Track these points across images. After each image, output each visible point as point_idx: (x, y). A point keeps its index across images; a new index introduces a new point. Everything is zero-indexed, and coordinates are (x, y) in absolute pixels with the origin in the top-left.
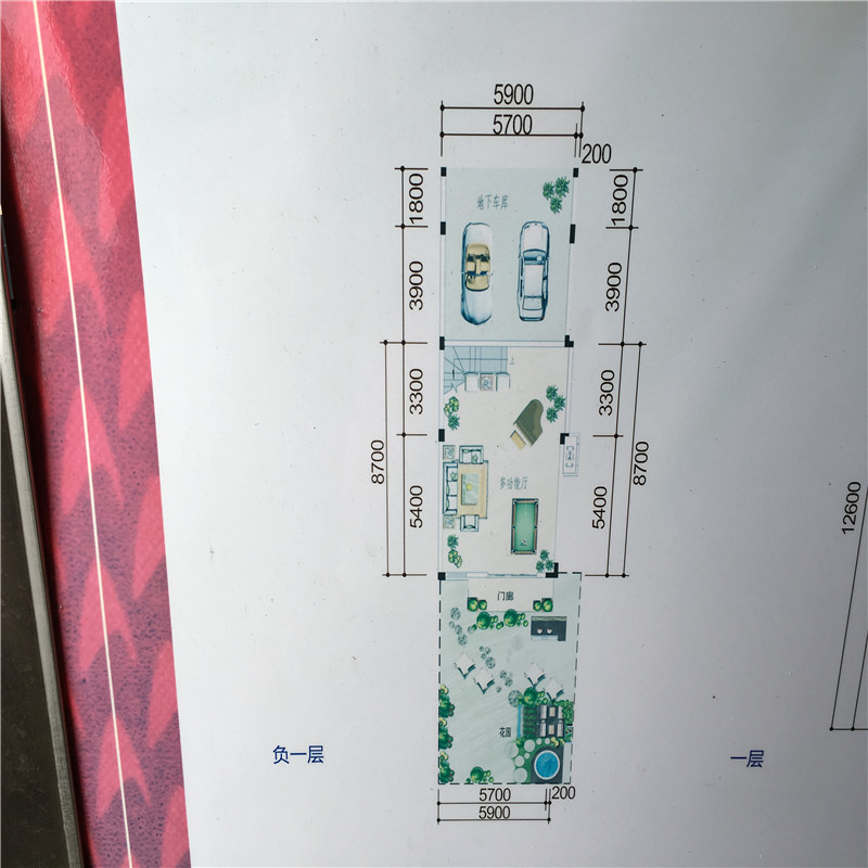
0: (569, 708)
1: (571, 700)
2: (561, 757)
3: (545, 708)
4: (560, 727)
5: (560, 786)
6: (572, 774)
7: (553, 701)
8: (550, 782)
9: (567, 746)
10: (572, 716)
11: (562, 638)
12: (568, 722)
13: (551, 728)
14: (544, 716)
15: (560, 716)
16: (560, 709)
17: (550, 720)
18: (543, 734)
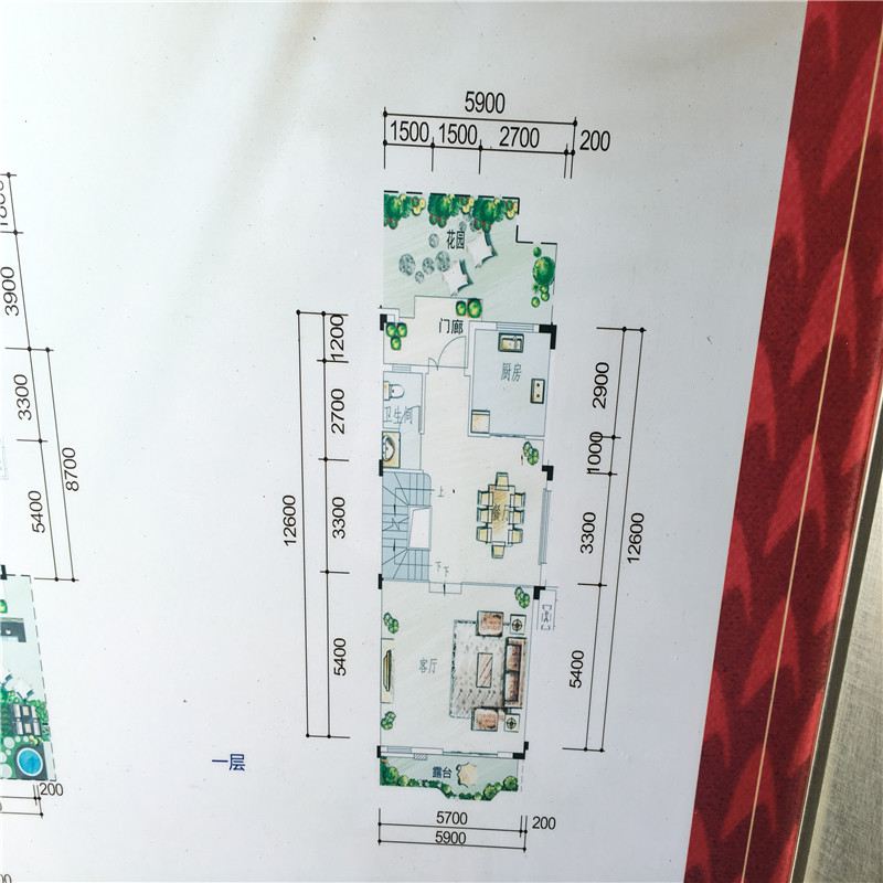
0: (41, 707)
1: (42, 700)
2: (42, 755)
3: (17, 708)
4: (36, 726)
5: (47, 783)
6: (57, 771)
7: (25, 700)
8: (36, 778)
9: (46, 745)
10: (46, 715)
11: (22, 639)
12: (43, 721)
13: (28, 726)
14: (18, 715)
15: (34, 715)
16: (33, 709)
17: (24, 719)
18: (21, 732)
